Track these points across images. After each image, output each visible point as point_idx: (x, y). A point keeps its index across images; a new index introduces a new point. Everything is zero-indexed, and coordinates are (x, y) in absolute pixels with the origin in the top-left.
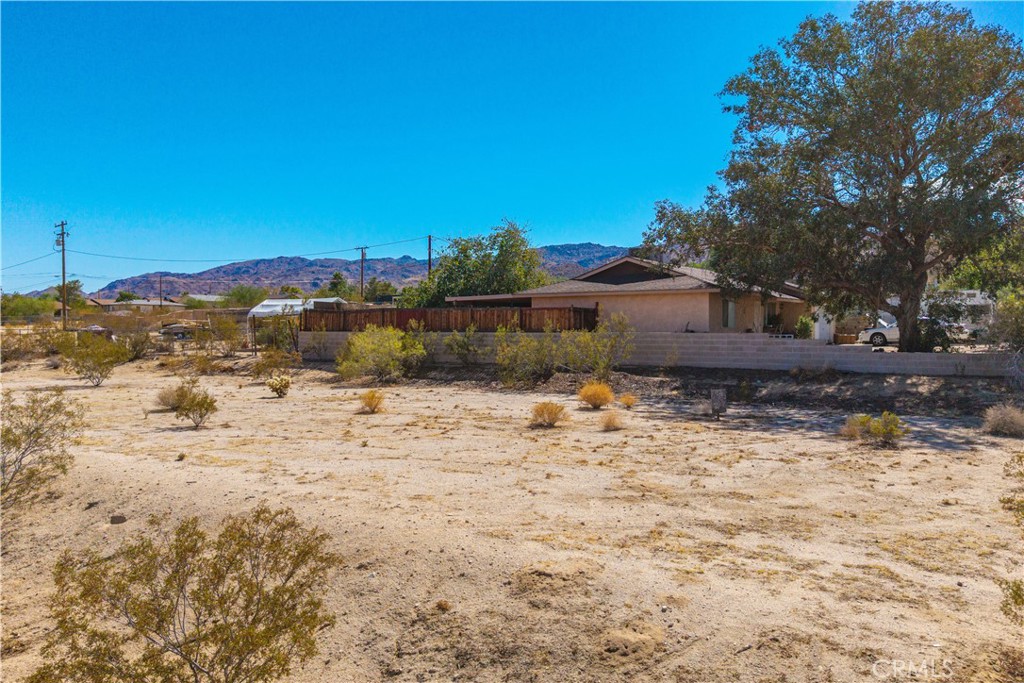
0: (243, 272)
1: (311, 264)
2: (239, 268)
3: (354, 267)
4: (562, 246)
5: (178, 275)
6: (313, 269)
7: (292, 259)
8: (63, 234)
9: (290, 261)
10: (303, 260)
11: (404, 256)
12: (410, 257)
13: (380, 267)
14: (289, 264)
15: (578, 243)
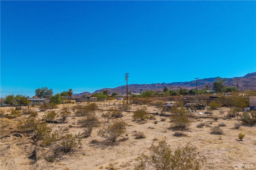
0: (124, 88)
1: (140, 85)
2: (123, 87)
3: (150, 86)
4: (209, 78)
5: (110, 89)
6: (140, 86)
7: (135, 84)
8: (127, 77)
9: (135, 85)
10: (138, 84)
11: (163, 83)
12: (164, 83)
13: (157, 86)
14: (134, 85)
15: (214, 77)
